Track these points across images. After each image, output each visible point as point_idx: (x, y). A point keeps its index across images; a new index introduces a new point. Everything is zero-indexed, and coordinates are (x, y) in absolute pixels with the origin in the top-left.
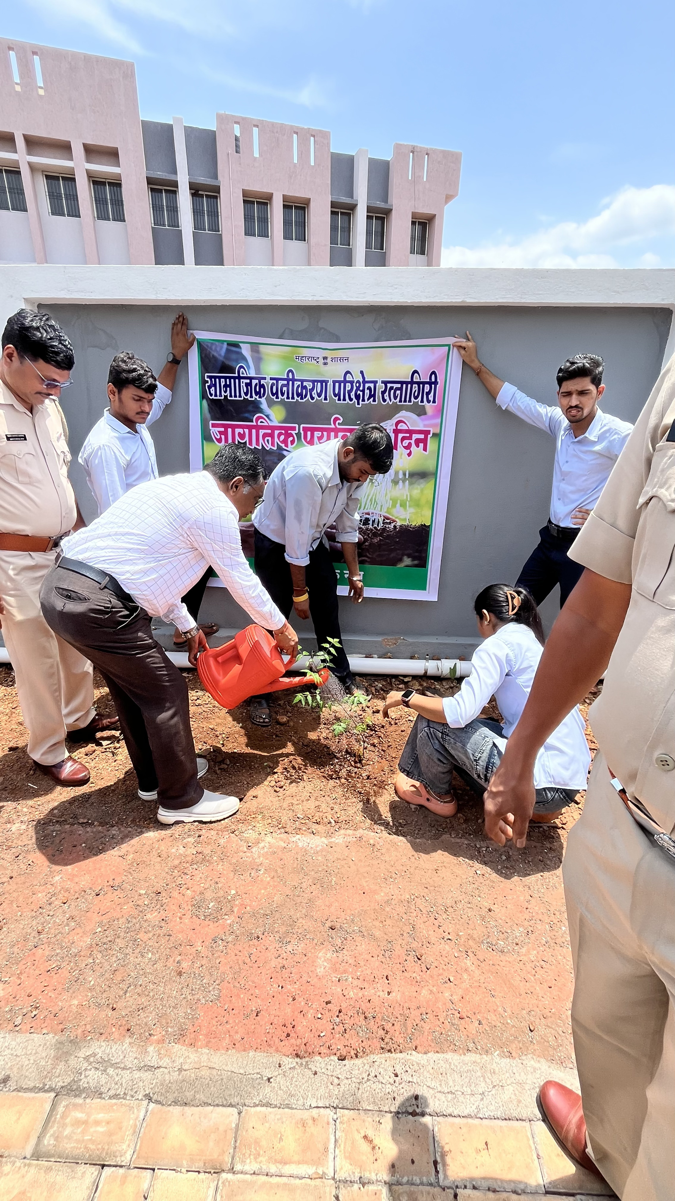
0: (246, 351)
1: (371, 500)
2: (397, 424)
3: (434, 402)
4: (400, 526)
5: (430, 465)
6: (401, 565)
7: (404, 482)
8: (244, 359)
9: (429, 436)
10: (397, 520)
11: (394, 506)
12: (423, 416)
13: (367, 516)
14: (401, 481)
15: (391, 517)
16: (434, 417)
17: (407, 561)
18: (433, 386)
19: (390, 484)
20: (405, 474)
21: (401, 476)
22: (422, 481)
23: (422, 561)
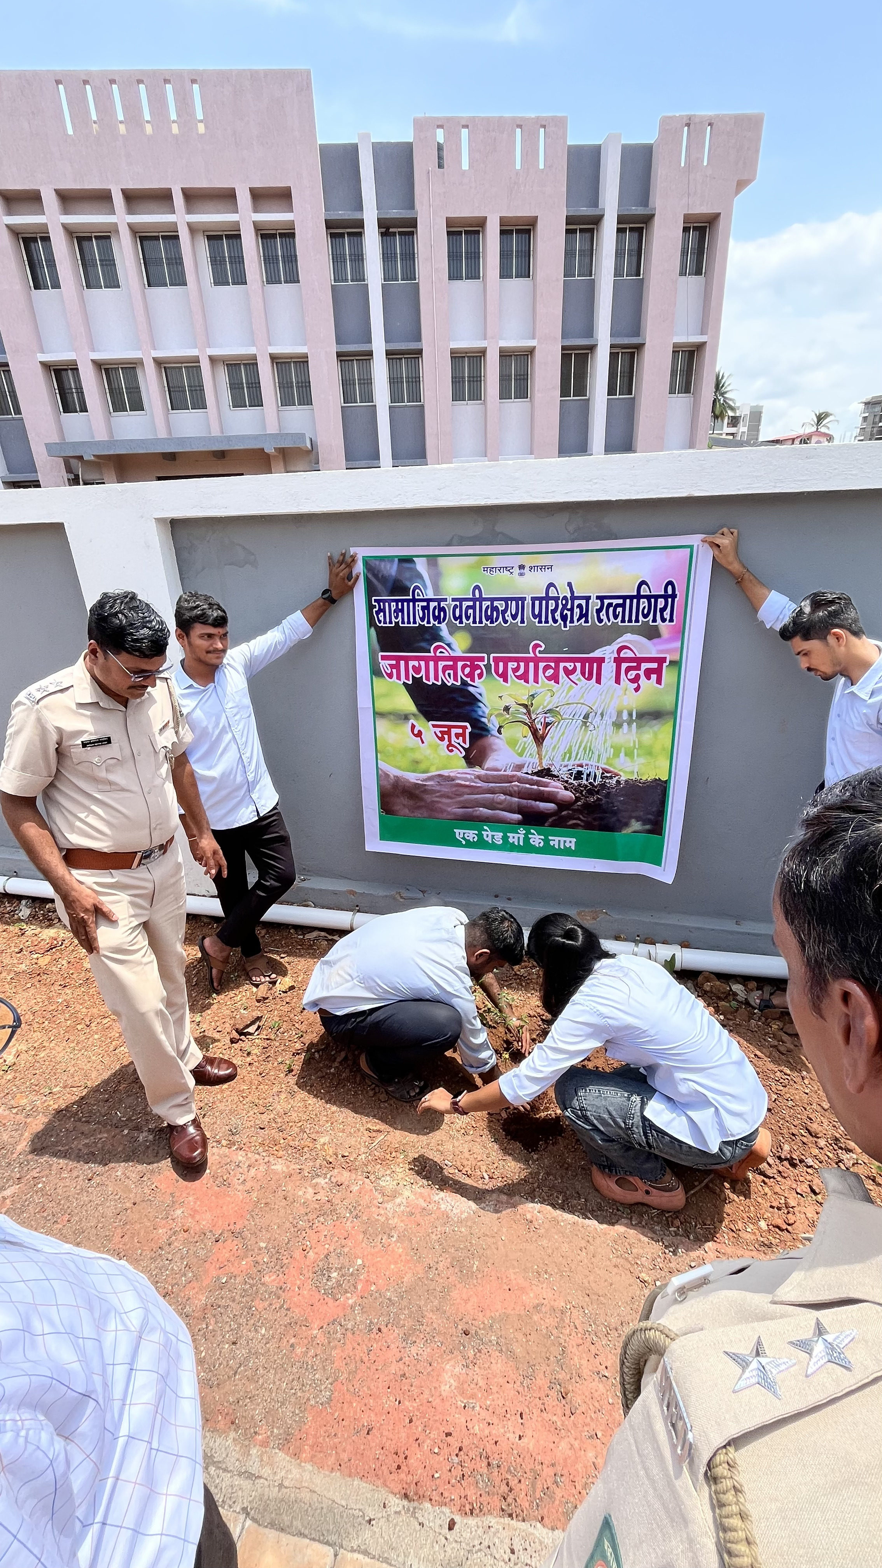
0: (421, 566)
1: (585, 749)
2: (620, 650)
3: (671, 620)
4: (626, 781)
5: (668, 701)
6: (626, 831)
7: (630, 723)
8: (420, 576)
9: (665, 665)
10: (621, 773)
11: (617, 755)
12: (655, 640)
13: (580, 769)
14: (625, 725)
15: (612, 769)
16: (672, 639)
17: (636, 825)
18: (670, 600)
19: (610, 728)
20: (630, 715)
21: (625, 716)
22: (655, 722)
23: (656, 826)
